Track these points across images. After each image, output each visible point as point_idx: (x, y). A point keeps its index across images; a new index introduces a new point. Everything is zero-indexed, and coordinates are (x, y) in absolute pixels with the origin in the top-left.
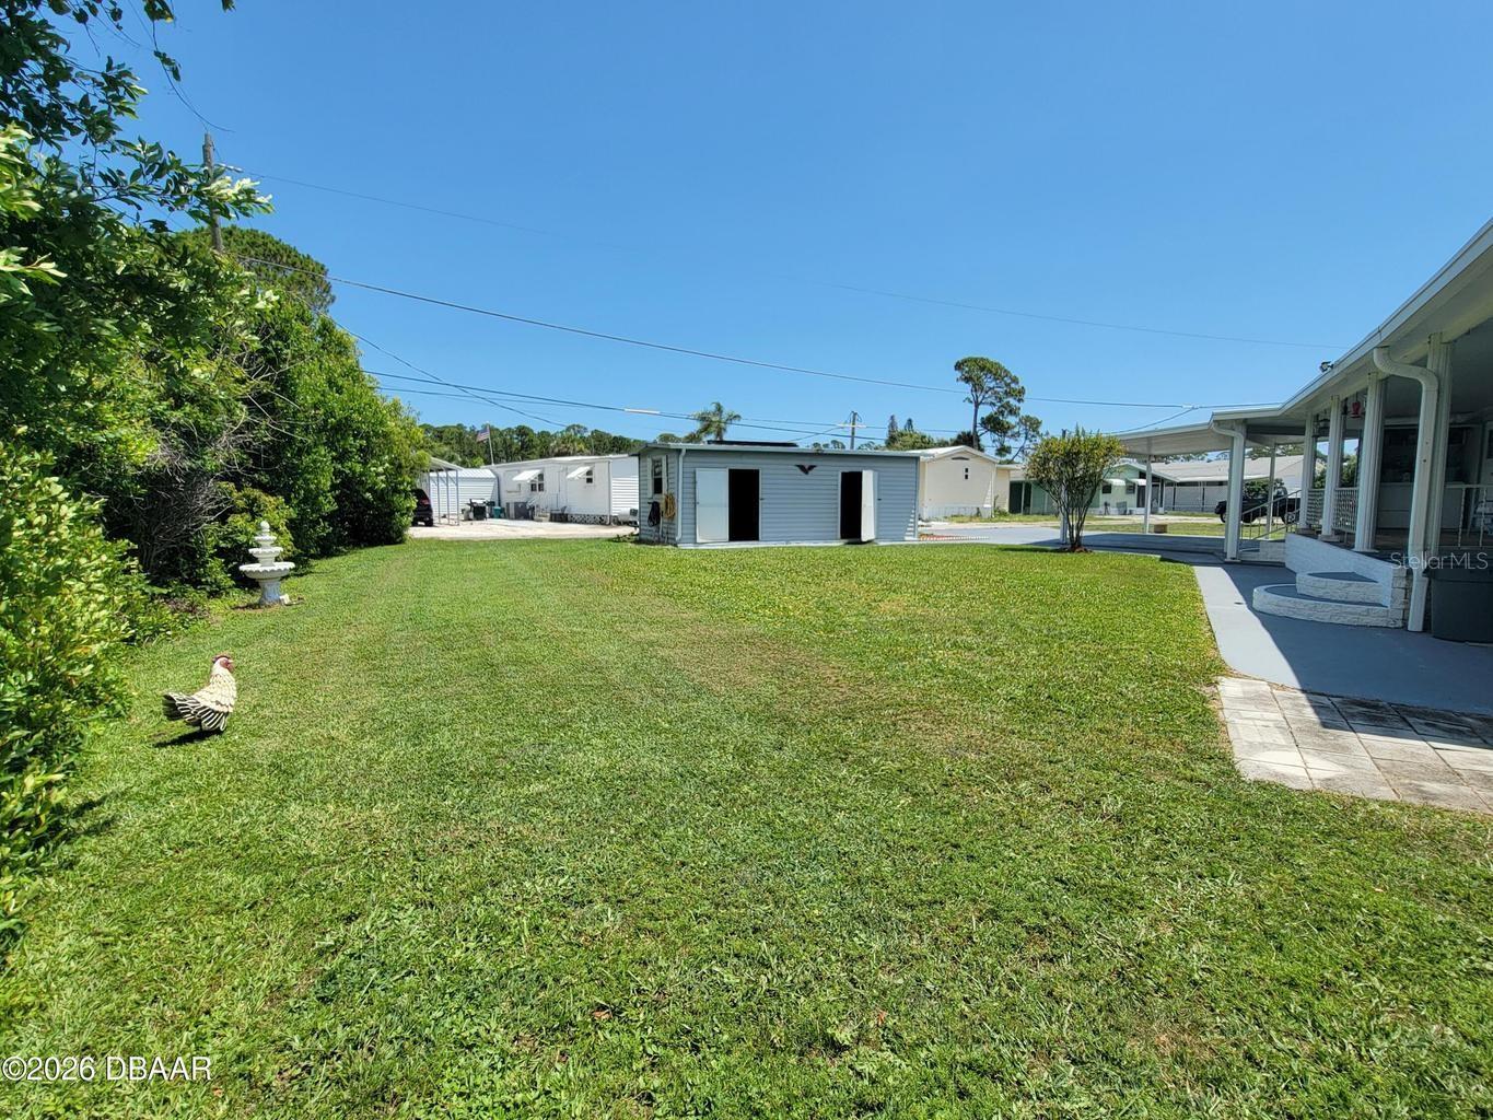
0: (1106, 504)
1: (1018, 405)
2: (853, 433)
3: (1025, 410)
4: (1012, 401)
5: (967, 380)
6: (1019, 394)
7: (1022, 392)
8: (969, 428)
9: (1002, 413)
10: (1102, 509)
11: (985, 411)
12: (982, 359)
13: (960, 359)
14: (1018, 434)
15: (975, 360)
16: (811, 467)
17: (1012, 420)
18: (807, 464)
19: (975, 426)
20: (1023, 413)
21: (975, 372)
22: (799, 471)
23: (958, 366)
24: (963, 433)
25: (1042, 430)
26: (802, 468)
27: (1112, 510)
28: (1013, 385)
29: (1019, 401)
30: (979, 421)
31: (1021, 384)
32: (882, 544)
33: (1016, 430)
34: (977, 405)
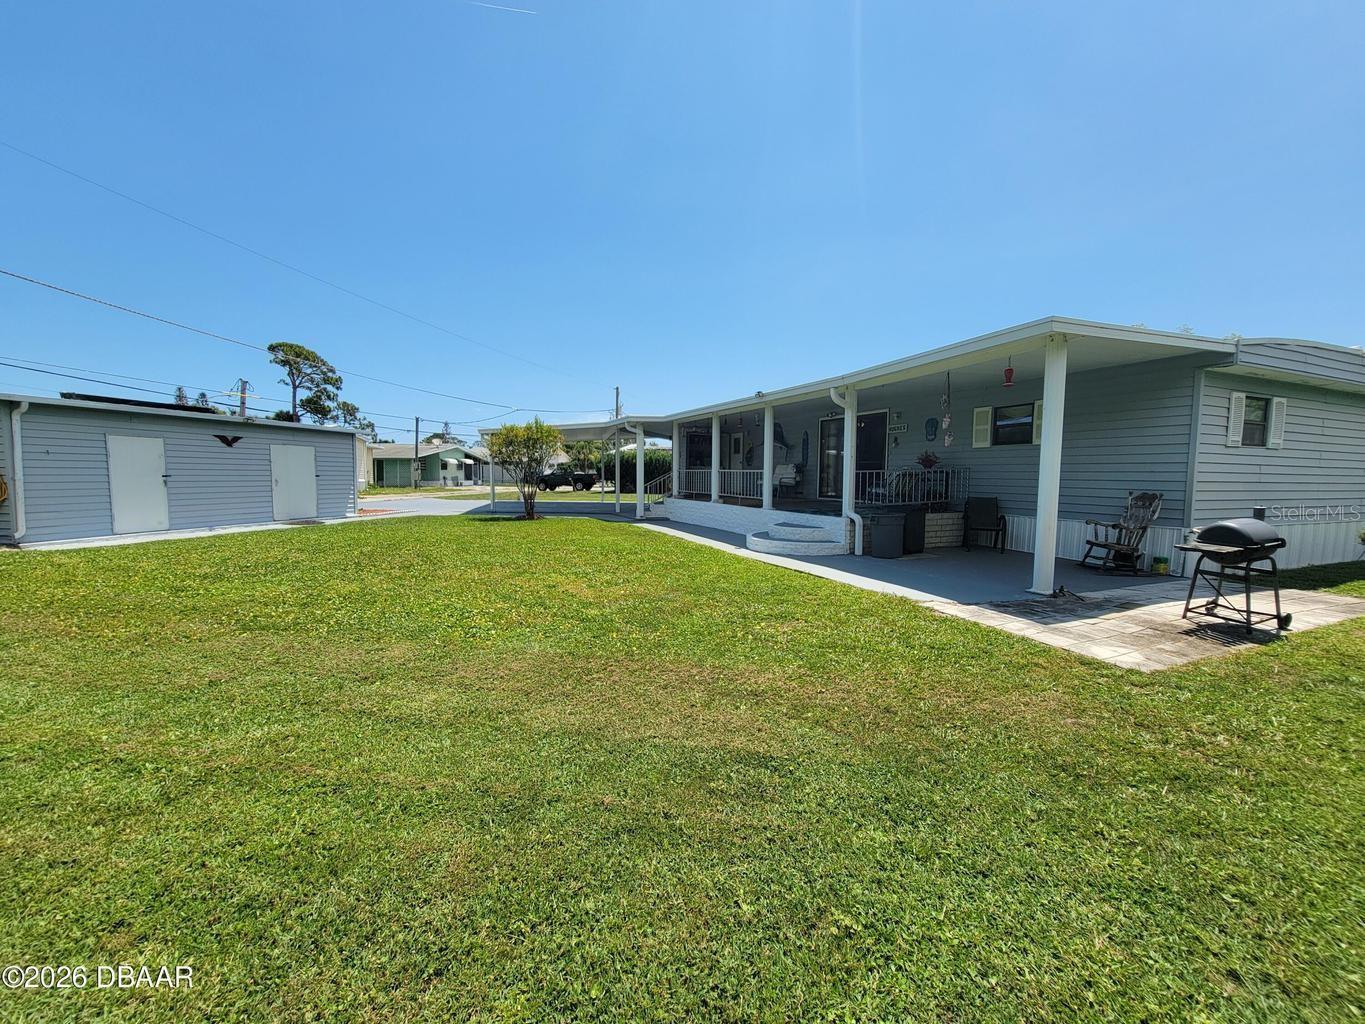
0: (444, 478)
1: (335, 391)
2: (243, 403)
3: (343, 396)
4: (330, 388)
5: (285, 363)
6: (337, 383)
7: (339, 380)
8: (288, 408)
9: (319, 398)
10: (442, 481)
11: (303, 394)
12: (300, 347)
13: (274, 342)
14: (337, 417)
15: (291, 346)
16: (236, 439)
17: (328, 404)
18: (229, 434)
19: (295, 407)
20: (341, 399)
21: (292, 358)
22: (219, 443)
23: (272, 348)
24: (281, 412)
25: (358, 415)
26: (223, 439)
27: (449, 482)
28: (330, 374)
29: (337, 388)
30: (298, 402)
31: (338, 374)
32: (328, 522)
33: (335, 413)
34: (295, 388)
